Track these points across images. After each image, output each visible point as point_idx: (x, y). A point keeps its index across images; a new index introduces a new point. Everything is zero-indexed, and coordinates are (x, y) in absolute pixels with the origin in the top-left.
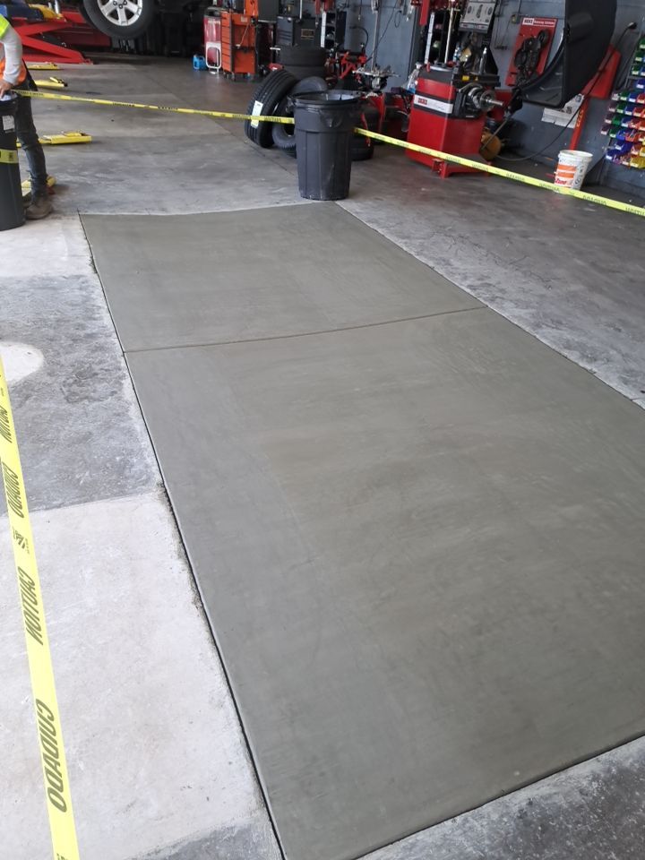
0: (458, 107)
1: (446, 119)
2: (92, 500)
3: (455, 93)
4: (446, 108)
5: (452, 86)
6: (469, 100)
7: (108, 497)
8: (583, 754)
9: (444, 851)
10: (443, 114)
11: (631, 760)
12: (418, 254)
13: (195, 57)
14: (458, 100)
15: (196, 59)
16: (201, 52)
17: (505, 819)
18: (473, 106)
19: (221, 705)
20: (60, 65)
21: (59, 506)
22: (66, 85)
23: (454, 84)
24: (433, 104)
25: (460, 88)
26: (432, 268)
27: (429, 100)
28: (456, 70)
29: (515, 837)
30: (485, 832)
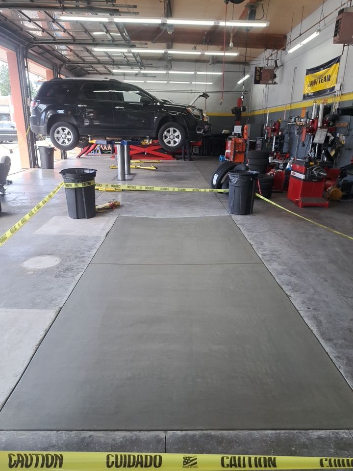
0: (307, 176)
1: (302, 181)
2: (34, 308)
3: (306, 170)
4: (302, 176)
5: (304, 167)
6: (312, 173)
7: (40, 308)
8: (128, 428)
9: (45, 439)
10: (301, 179)
11: (145, 437)
12: (251, 239)
13: (220, 156)
14: (308, 174)
15: (221, 157)
16: (223, 154)
17: (76, 438)
18: (315, 176)
19: (16, 376)
20: (161, 161)
21: (22, 308)
22: (157, 168)
23: (305, 166)
24: (298, 175)
25: (308, 167)
26: (251, 245)
27: (296, 173)
28: (307, 160)
29: (73, 444)
30: (65, 438)
